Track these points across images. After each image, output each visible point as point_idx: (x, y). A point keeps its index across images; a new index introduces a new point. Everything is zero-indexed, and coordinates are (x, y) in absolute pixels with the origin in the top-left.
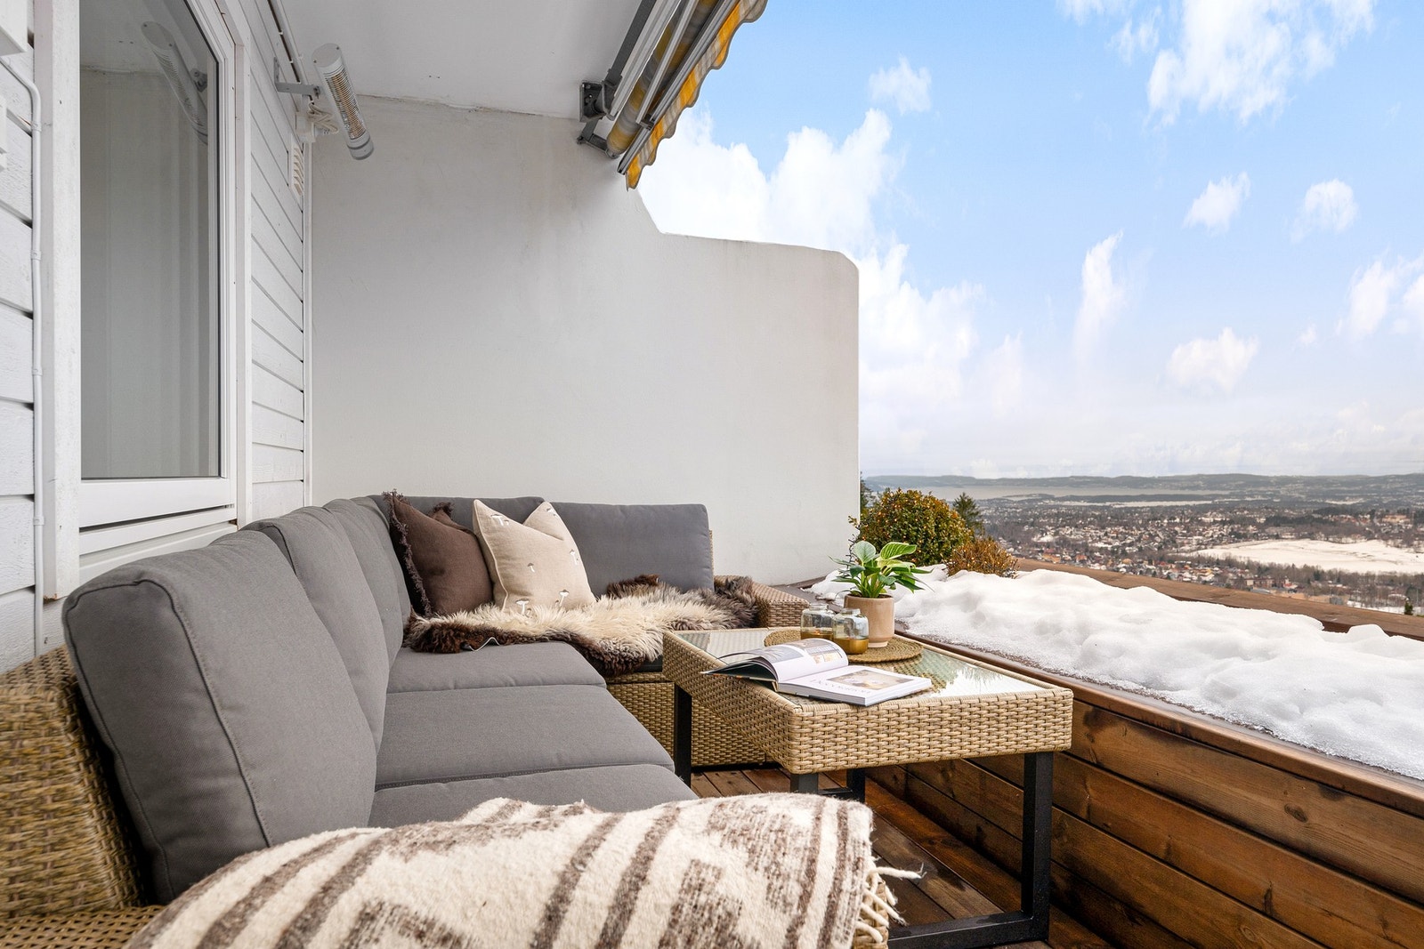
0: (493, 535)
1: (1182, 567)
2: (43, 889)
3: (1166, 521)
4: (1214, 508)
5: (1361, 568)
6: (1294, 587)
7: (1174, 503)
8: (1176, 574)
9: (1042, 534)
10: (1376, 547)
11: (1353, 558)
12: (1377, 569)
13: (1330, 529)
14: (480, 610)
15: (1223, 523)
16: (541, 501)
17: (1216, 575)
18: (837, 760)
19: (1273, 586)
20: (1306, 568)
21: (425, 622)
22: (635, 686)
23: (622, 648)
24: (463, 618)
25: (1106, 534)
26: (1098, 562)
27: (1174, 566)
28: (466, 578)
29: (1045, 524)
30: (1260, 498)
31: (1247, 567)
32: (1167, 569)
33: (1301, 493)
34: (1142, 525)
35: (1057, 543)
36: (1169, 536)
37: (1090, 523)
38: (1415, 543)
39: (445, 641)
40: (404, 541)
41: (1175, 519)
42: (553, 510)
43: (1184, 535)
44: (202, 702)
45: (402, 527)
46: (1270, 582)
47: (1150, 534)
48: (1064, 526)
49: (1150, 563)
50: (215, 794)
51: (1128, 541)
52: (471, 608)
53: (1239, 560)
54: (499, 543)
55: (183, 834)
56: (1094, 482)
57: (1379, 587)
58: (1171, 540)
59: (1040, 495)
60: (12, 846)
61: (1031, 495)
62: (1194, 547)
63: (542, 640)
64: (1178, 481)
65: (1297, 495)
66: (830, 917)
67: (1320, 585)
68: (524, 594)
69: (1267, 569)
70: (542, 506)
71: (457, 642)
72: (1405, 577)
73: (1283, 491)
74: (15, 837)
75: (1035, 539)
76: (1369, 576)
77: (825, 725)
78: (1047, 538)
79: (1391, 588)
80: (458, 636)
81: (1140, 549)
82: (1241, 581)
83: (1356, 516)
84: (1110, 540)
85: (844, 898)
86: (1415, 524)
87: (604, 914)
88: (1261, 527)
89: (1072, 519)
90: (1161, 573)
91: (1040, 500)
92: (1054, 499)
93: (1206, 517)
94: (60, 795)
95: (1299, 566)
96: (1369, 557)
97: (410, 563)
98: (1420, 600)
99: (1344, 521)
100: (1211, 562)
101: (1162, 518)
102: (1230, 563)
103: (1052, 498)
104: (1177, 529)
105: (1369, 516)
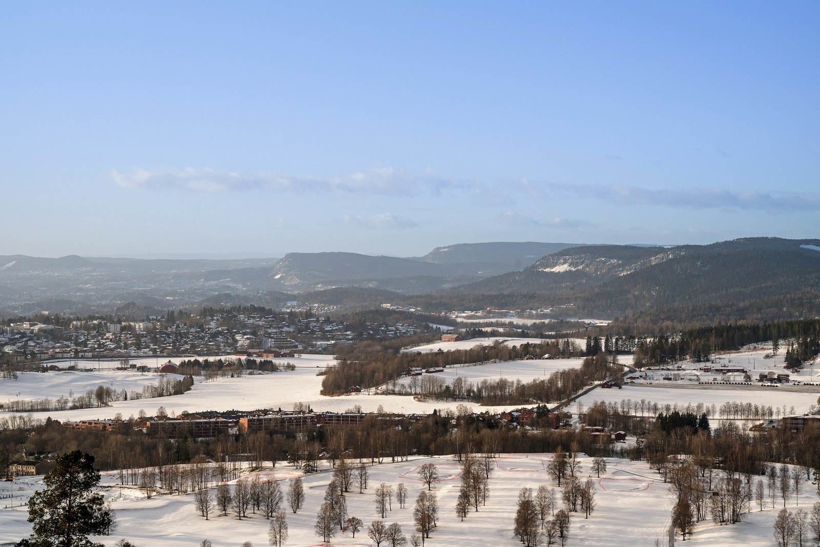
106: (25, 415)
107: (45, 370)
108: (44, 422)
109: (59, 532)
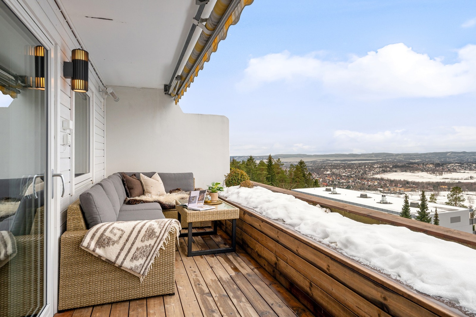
0: (144, 181)
1: (368, 181)
2: (77, 227)
3: (363, 167)
4: (377, 163)
5: (420, 180)
6: (401, 186)
7: (366, 162)
8: (367, 183)
9: (327, 171)
10: (424, 174)
11: (418, 177)
12: (425, 180)
13: (411, 169)
14: (141, 196)
15: (380, 167)
16: (156, 173)
17: (378, 183)
18: (195, 220)
19: (395, 186)
20: (404, 180)
21: (129, 199)
22: (173, 211)
23: (169, 204)
24: (137, 198)
25: (346, 171)
26: (343, 179)
27: (366, 180)
28: (138, 190)
29: (328, 168)
30: (391, 160)
31: (387, 181)
32: (364, 181)
33: (403, 158)
34: (356, 168)
35: (331, 174)
36: (364, 172)
37: (341, 168)
38: (436, 173)
39: (132, 202)
40: (125, 182)
41: (366, 166)
42: (158, 175)
43: (369, 171)
44: (95, 207)
45: (125, 180)
46: (394, 185)
47: (359, 171)
48: (333, 169)
49: (359, 180)
50: (96, 217)
51: (352, 173)
52: (139, 196)
53: (385, 178)
54: (145, 182)
55: (93, 222)
56: (342, 156)
57: (425, 186)
58: (365, 173)
59: (326, 159)
60: (74, 223)
61: (323, 160)
62: (372, 175)
63: (152, 202)
64: (367, 155)
65: (401, 159)
66: (166, 230)
67: (408, 185)
68: (150, 193)
69: (393, 181)
70: (156, 174)
71: (135, 203)
72: (433, 183)
73: (397, 158)
74: (74, 222)
75: (325, 173)
76: (422, 183)
77: (193, 214)
78: (328, 172)
79: (429, 186)
80: (135, 201)
81: (356, 175)
82: (386, 184)
83: (418, 165)
84: (347, 173)
85: (168, 228)
86: (436, 167)
87: (139, 228)
88: (391, 168)
89: (336, 166)
90: (362, 183)
91: (326, 161)
92: (330, 161)
93: (375, 166)
94: (79, 217)
95: (402, 180)
96: (422, 177)
97: (126, 187)
98: (437, 190)
99: (415, 166)
100: (377, 179)
101: (362, 166)
102: (382, 179)
103: (329, 160)
104: (366, 169)
105: (422, 165)
106: (453, 180)
107: (458, 172)
108: (458, 182)
109: (454, 201)
